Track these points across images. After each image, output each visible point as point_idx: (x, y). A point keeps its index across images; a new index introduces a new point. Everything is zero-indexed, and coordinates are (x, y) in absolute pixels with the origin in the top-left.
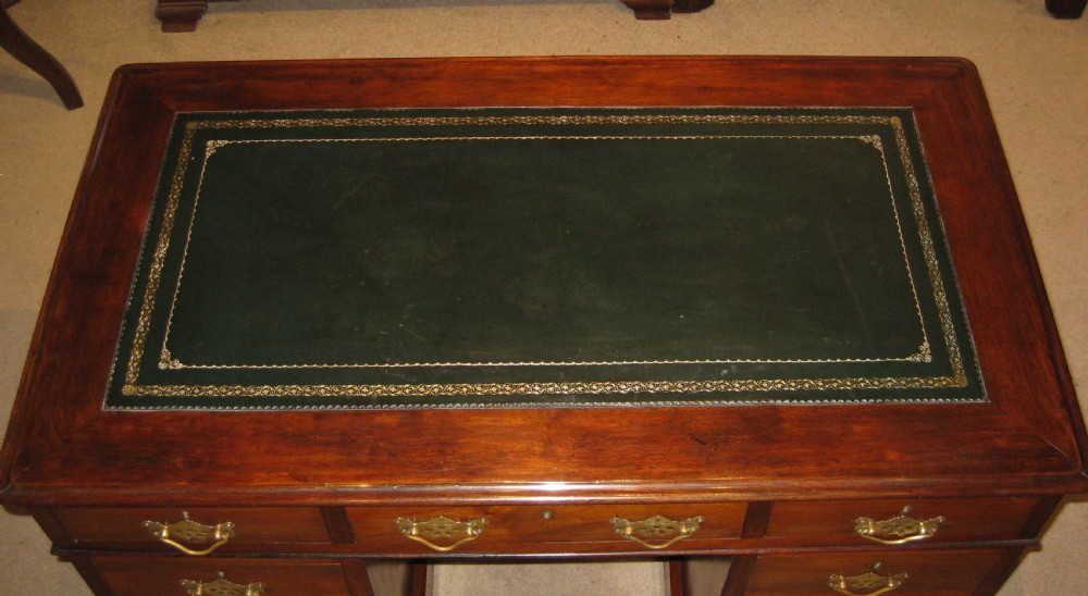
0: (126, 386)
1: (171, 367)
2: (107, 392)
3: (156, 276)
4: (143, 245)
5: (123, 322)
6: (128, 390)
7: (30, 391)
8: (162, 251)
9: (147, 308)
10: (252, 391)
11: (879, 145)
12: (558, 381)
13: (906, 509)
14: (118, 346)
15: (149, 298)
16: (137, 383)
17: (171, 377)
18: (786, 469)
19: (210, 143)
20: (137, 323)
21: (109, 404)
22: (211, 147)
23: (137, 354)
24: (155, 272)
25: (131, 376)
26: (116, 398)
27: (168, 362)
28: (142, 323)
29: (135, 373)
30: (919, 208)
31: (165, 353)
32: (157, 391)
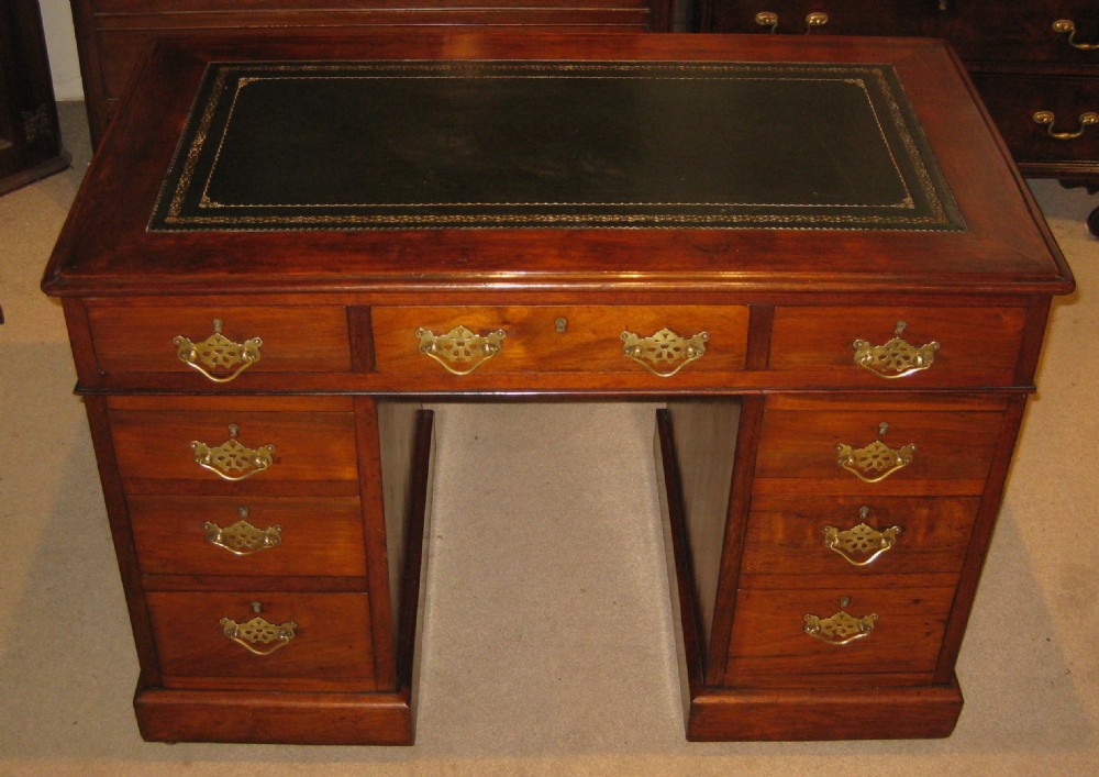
0: (168, 218)
1: (211, 207)
2: (150, 221)
3: (195, 155)
4: (182, 138)
5: (165, 181)
6: (170, 220)
8: (200, 141)
9: (187, 173)
10: (288, 219)
11: (862, 85)
12: (571, 214)
13: (900, 330)
14: (161, 195)
15: (188, 168)
16: (179, 216)
17: (211, 212)
18: (783, 267)
19: (243, 79)
20: (178, 182)
21: (153, 228)
22: (242, 82)
23: (178, 200)
24: (194, 153)
25: (173, 212)
26: (160, 224)
27: (205, 202)
28: (183, 182)
29: (176, 210)
30: (899, 122)
31: (205, 198)
32: (198, 220)
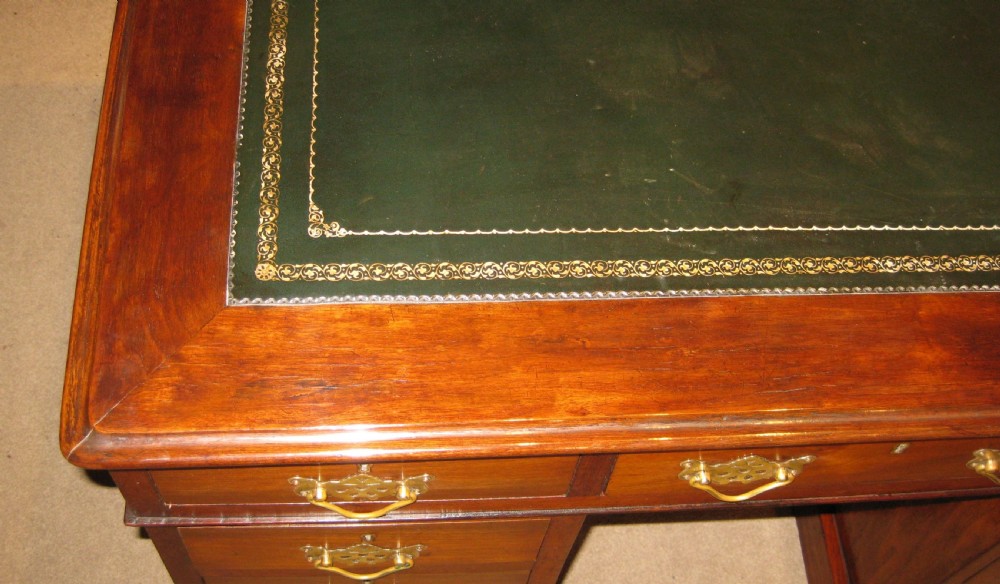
0: (260, 266)
1: (328, 235)
2: (230, 275)
3: (275, 95)
5: (236, 165)
6: (265, 271)
7: (99, 277)
8: (278, 56)
9: (271, 142)
10: (469, 271)
12: (916, 254)
14: (234, 203)
15: (271, 127)
16: (279, 260)
17: (330, 250)
20: (260, 168)
21: (237, 294)
23: (268, 215)
24: (273, 88)
25: (266, 249)
26: (247, 285)
27: (321, 227)
28: (267, 166)
29: (271, 245)
31: (314, 211)
32: (311, 271)
